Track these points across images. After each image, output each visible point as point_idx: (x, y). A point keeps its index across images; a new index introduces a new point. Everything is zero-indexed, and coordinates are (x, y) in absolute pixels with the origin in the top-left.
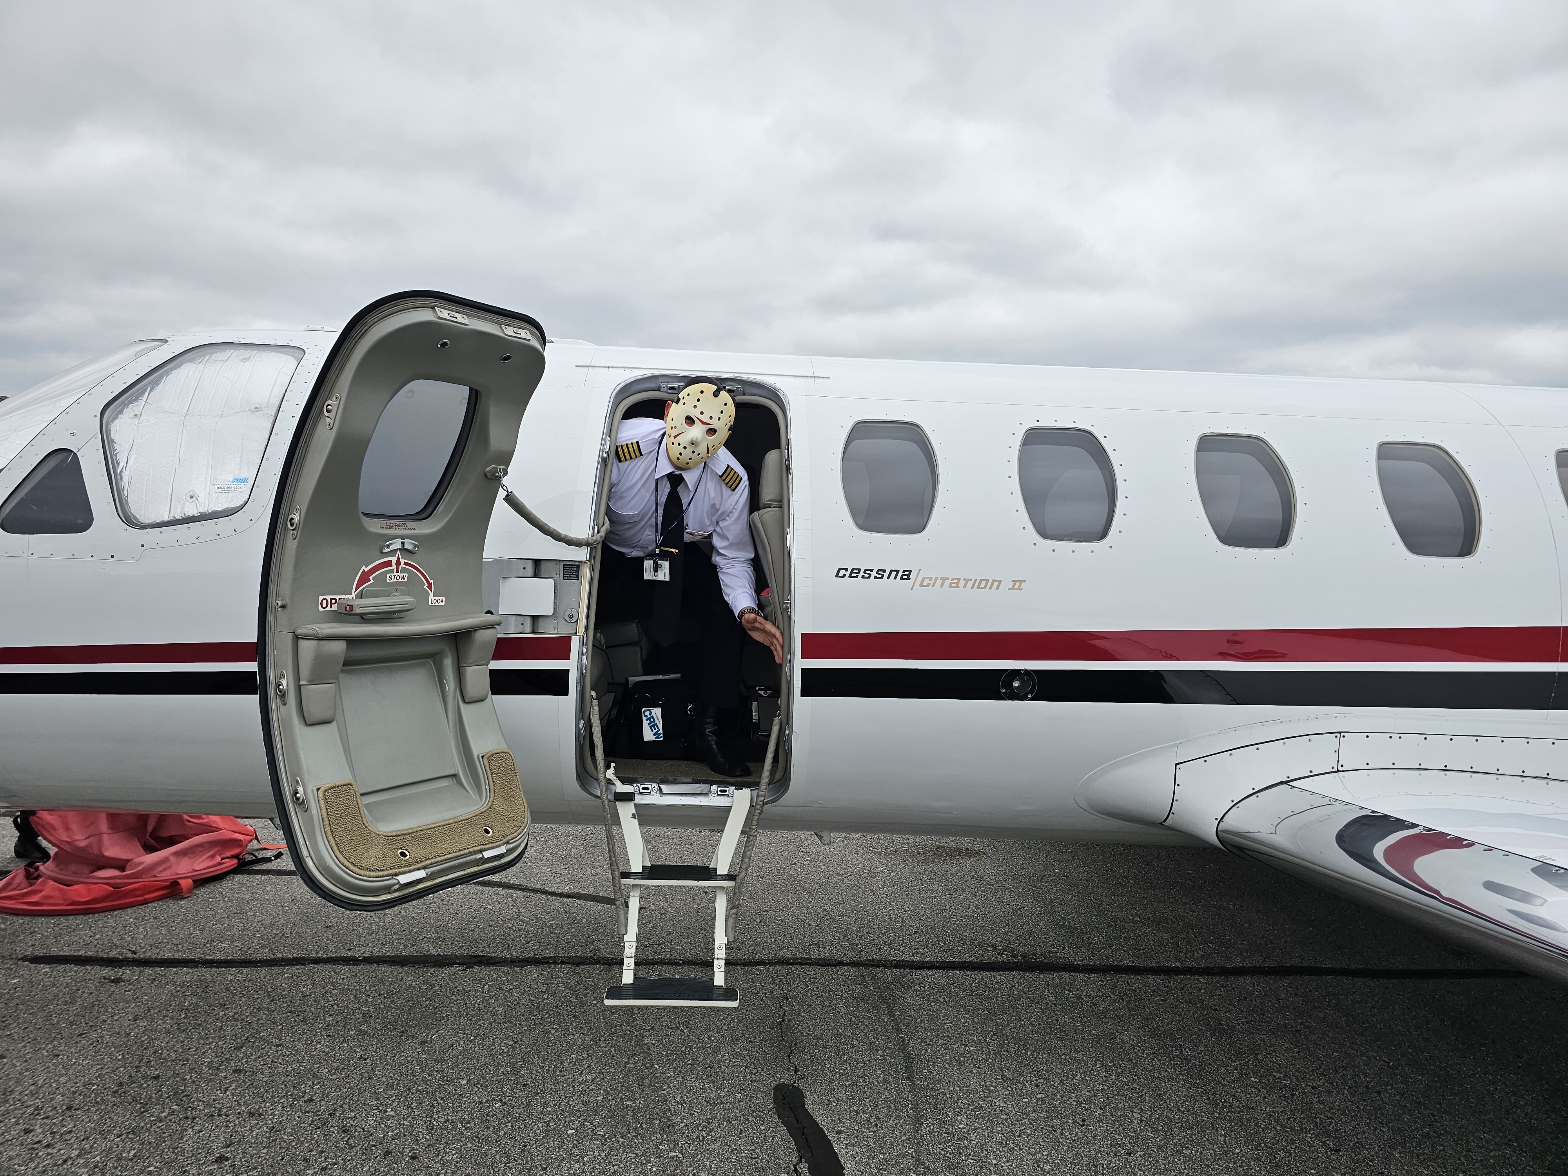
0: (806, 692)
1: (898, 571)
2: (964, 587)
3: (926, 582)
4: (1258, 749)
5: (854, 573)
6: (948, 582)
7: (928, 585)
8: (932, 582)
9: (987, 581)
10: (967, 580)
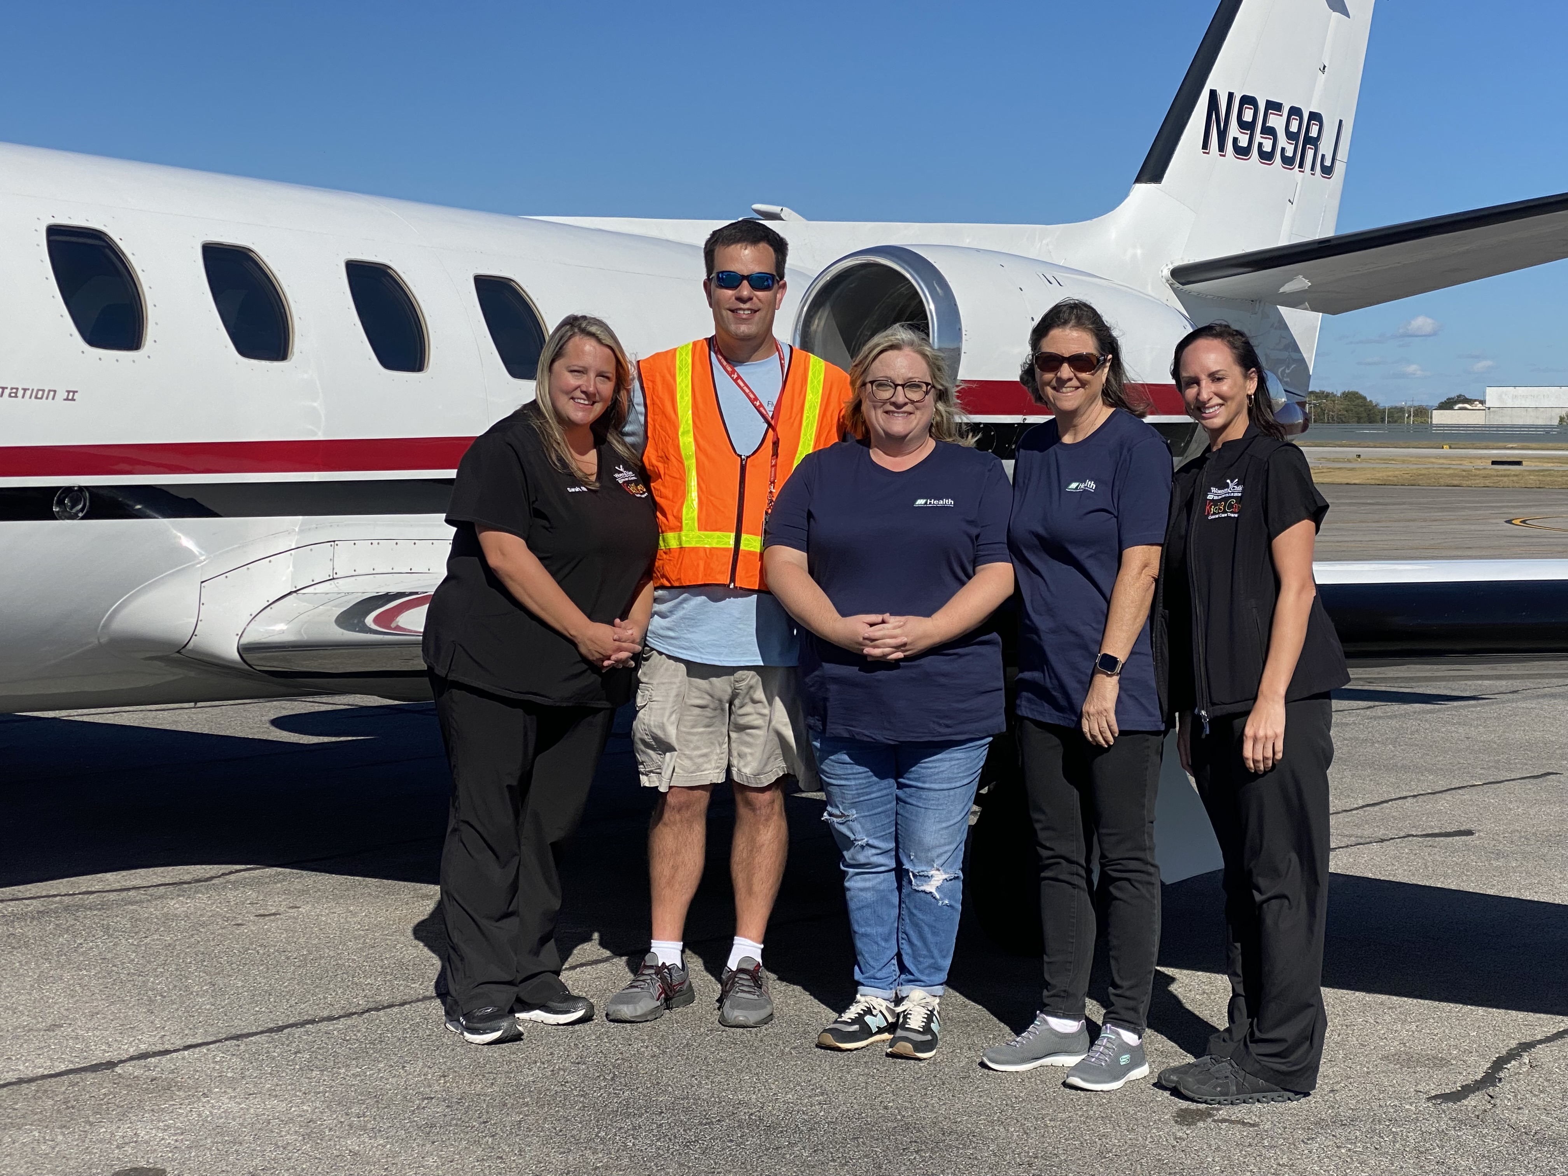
2: (23, 397)
4: (270, 561)
6: (7, 392)
9: (43, 391)
10: (25, 390)
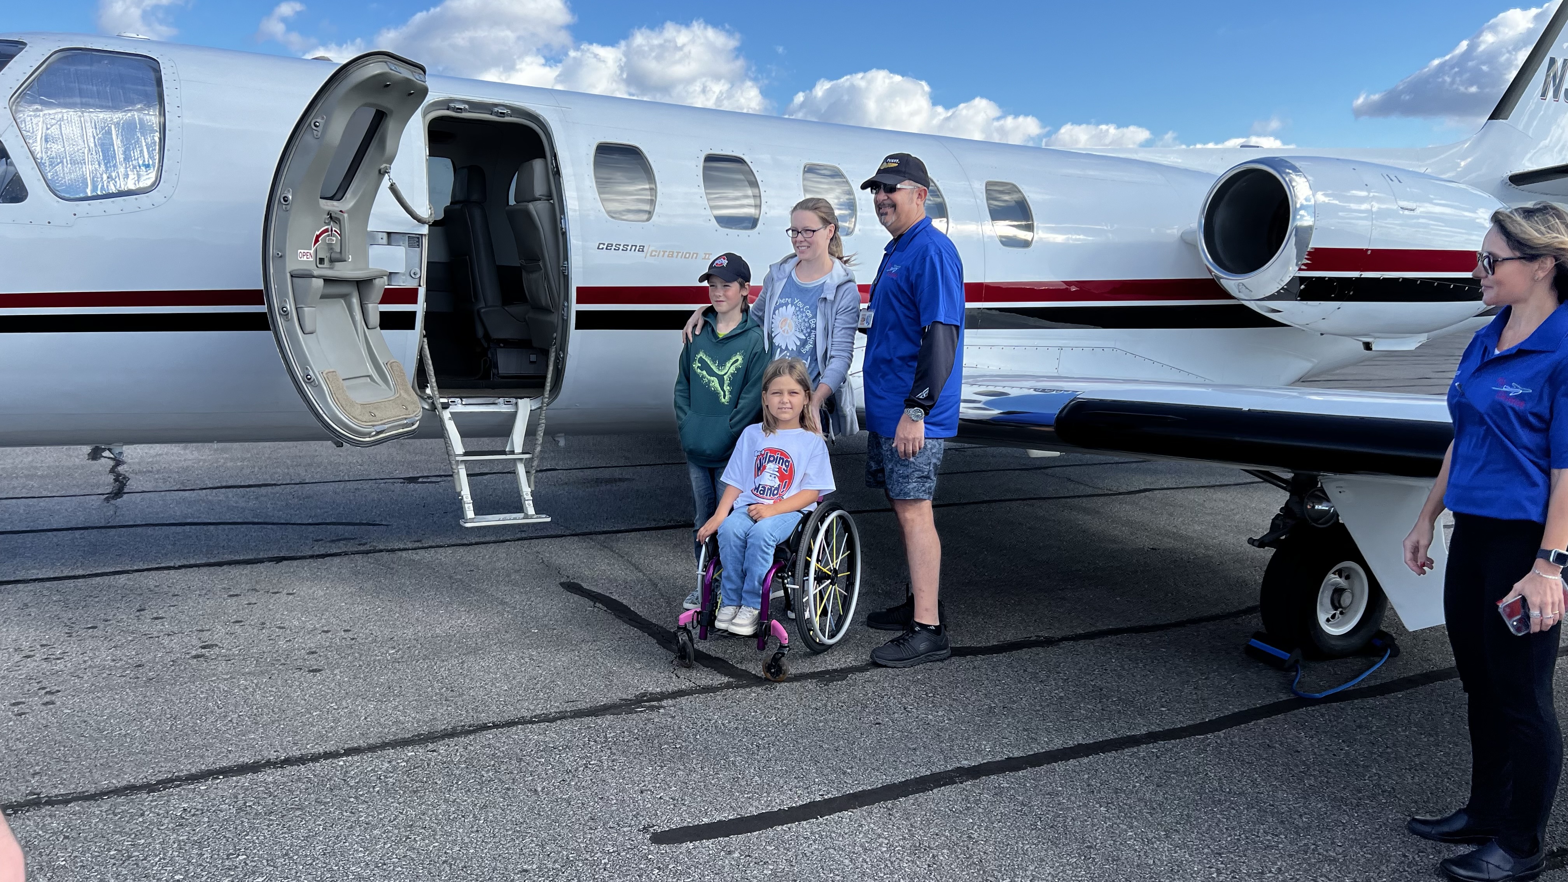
0: (578, 327)
1: (636, 246)
2: (677, 257)
3: (654, 253)
5: (609, 247)
6: (667, 254)
7: (655, 255)
8: (657, 254)
9: (690, 254)
10: (678, 253)
